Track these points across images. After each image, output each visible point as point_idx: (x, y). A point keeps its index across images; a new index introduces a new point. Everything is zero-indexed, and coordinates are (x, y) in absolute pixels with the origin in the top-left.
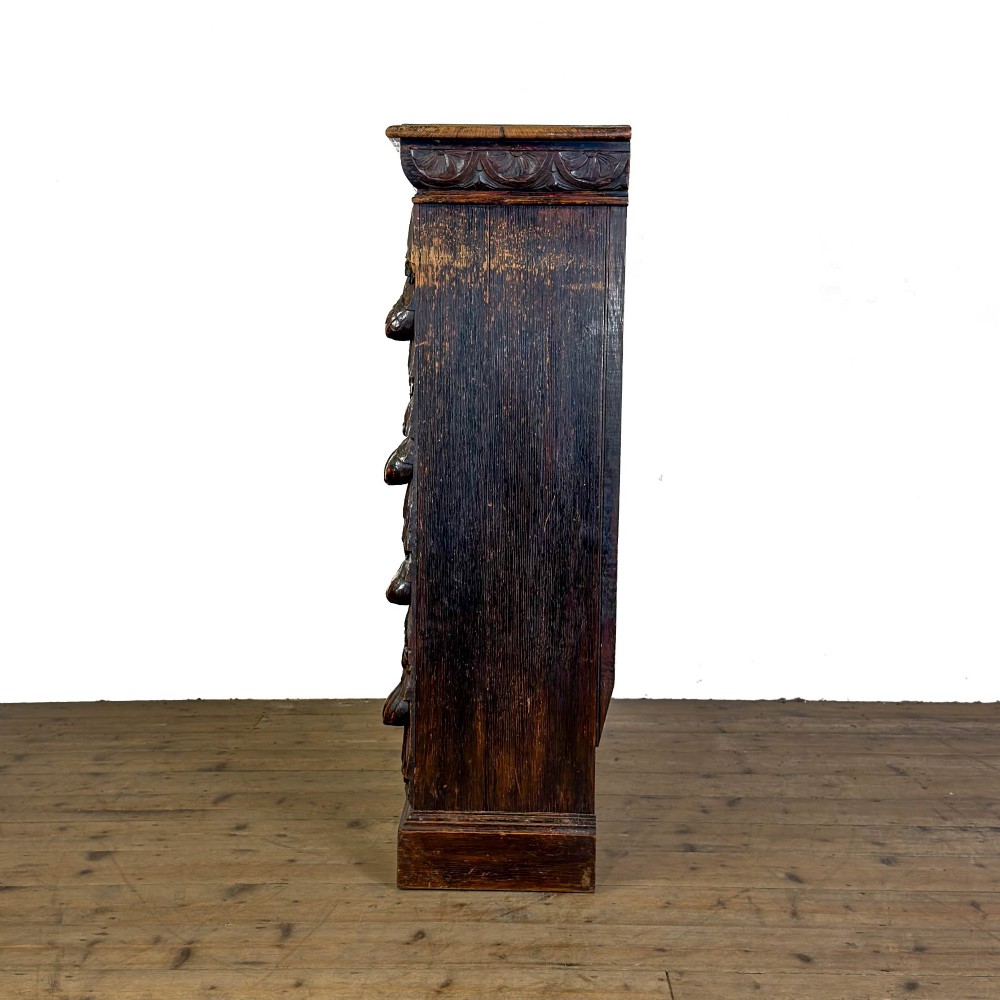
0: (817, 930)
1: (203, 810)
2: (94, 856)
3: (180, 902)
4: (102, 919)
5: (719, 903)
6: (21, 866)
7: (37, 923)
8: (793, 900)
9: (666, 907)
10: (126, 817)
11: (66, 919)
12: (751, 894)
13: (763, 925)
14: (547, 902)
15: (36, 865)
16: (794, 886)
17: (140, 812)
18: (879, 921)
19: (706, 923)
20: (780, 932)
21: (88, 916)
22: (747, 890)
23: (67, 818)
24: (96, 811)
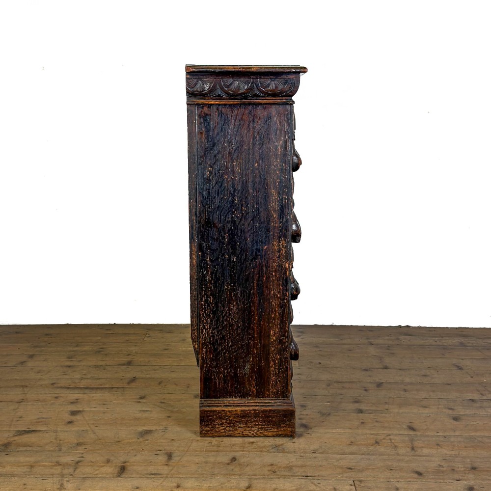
0: (424, 458)
1: (123, 388)
2: (73, 413)
3: (117, 440)
4: (81, 449)
5: (377, 442)
6: (39, 419)
7: (49, 451)
8: (412, 441)
9: (351, 444)
10: (87, 391)
11: (64, 449)
12: (391, 437)
13: (398, 454)
14: (293, 441)
15: (46, 418)
16: (412, 433)
17: (93, 389)
18: (453, 453)
19: (370, 453)
20: (407, 458)
21: (74, 447)
22: (389, 435)
23: (58, 391)
24: (71, 388)
